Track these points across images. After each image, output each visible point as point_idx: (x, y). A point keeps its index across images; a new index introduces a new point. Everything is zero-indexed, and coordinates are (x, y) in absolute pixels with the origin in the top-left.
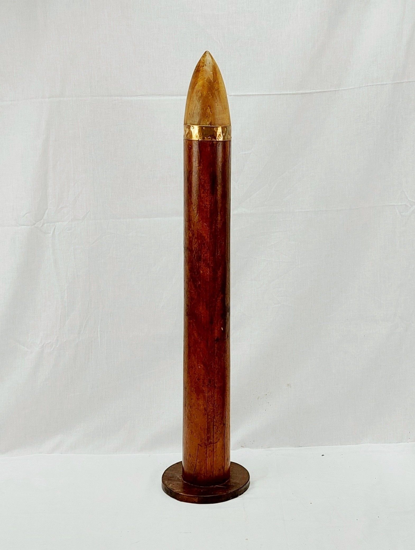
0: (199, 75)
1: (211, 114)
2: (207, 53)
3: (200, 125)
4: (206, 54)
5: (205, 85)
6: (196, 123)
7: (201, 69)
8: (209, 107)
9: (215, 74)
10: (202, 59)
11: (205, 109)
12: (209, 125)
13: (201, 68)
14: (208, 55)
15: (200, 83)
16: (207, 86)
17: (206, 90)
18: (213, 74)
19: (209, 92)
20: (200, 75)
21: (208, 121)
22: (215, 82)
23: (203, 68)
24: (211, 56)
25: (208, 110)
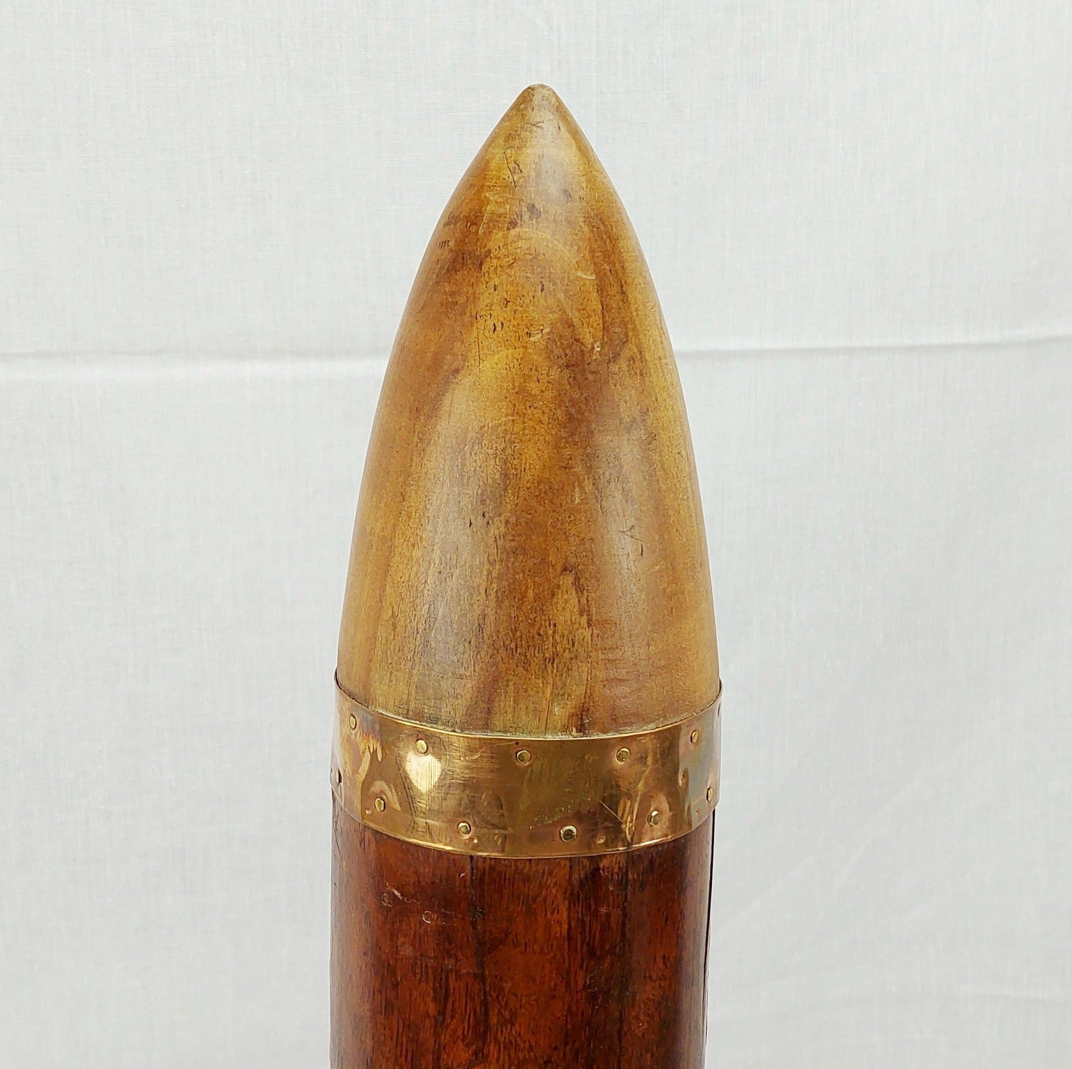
0: (476, 298)
1: (587, 633)
2: (537, 99)
3: (486, 727)
4: (534, 116)
5: (534, 388)
6: (455, 708)
7: (491, 245)
8: (569, 579)
9: (614, 291)
10: (497, 154)
11: (537, 597)
12: (565, 729)
13: (498, 236)
14: (545, 118)
15: (487, 365)
16: (549, 394)
17: (541, 429)
18: (601, 289)
19: (567, 452)
20: (487, 297)
21: (559, 694)
22: (616, 356)
23: (513, 232)
24: (575, 133)
25: (560, 599)
